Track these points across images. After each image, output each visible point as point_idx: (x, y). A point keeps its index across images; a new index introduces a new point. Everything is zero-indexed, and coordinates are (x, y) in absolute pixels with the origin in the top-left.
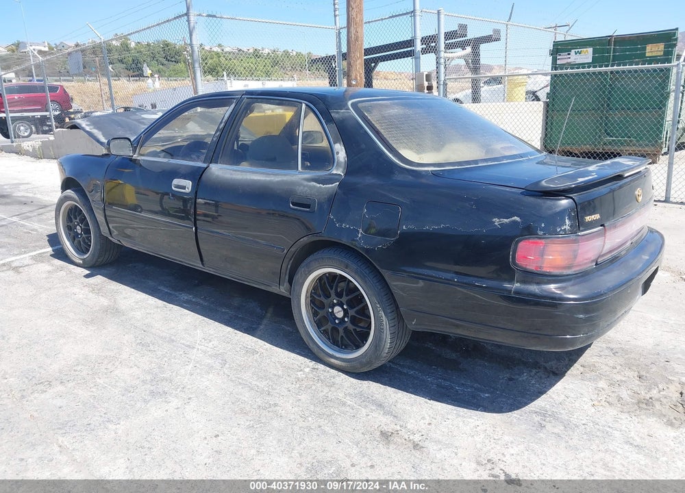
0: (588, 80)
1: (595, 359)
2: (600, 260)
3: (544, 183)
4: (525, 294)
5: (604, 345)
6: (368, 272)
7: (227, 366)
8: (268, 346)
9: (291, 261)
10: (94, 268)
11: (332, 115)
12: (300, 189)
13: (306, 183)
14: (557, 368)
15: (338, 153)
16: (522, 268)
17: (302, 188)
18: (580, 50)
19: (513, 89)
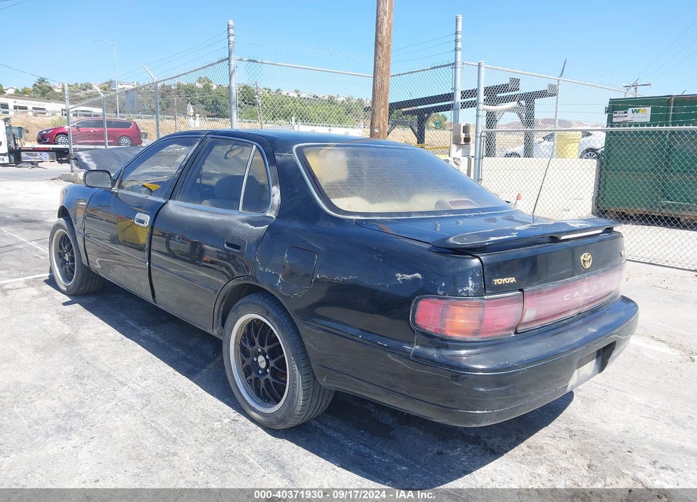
0: (628, 139)
1: (547, 440)
2: (520, 329)
3: (451, 240)
4: (422, 358)
5: (565, 426)
6: (286, 321)
7: (148, 407)
8: (201, 390)
9: (223, 304)
10: (77, 295)
11: (276, 157)
12: (234, 230)
13: (241, 224)
14: (499, 446)
15: (274, 196)
16: (422, 329)
17: (237, 228)
18: (637, 109)
19: (565, 144)
